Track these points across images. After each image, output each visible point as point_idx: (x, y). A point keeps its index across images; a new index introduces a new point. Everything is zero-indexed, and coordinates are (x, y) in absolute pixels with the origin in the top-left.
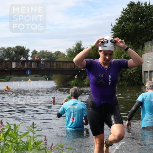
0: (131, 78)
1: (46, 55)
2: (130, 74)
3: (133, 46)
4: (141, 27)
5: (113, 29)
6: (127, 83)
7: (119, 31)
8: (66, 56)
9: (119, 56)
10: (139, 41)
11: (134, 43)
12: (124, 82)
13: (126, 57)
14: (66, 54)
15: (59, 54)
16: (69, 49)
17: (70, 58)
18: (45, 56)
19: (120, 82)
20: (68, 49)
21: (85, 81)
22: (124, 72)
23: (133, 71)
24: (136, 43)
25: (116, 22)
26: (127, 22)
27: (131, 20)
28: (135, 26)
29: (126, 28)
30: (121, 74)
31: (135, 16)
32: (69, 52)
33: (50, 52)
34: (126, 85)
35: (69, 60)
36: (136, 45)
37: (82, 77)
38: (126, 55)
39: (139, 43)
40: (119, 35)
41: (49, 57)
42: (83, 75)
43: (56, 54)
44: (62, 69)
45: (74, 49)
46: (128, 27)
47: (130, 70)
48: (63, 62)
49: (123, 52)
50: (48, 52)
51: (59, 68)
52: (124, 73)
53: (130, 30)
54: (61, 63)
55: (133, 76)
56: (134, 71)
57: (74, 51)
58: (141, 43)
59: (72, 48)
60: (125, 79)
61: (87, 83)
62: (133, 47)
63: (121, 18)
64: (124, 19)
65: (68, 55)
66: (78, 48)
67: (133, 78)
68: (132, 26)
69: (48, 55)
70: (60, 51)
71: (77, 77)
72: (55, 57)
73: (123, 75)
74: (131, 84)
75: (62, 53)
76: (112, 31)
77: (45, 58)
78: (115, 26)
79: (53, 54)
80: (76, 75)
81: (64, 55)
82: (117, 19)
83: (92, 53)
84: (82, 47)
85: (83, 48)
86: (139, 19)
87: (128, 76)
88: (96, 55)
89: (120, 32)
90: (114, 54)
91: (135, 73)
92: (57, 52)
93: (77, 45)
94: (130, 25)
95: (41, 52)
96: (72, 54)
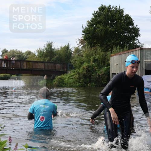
0: (99, 79)
1: (17, 54)
2: (99, 75)
3: (102, 48)
4: (111, 30)
5: (84, 31)
6: (96, 85)
7: (89, 33)
8: (36, 57)
9: (89, 57)
10: (108, 44)
11: (103, 46)
12: (92, 84)
13: (96, 59)
14: (37, 54)
15: (30, 54)
16: (40, 49)
17: (40, 59)
18: (16, 56)
19: (88, 83)
20: (38, 49)
21: (54, 82)
22: (93, 73)
23: (101, 72)
24: (105, 46)
25: (88, 24)
26: (98, 25)
27: (101, 23)
28: (104, 29)
29: (96, 31)
30: (90, 75)
31: (105, 19)
32: (39, 52)
33: (20, 51)
34: (94, 86)
35: (39, 61)
36: (105, 47)
37: (52, 78)
38: (95, 57)
39: (108, 45)
40: (89, 37)
41: (19, 56)
42: (53, 76)
43: (27, 54)
44: (32, 69)
45: (45, 49)
46: (98, 30)
47: (99, 72)
48: (33, 62)
49: (92, 54)
50: (18, 51)
51: (29, 68)
52: (93, 75)
53: (101, 32)
54: (31, 63)
55: (101, 78)
56: (103, 73)
57: (45, 52)
58: (110, 46)
59: (42, 48)
60: (93, 81)
61: (56, 83)
62: (103, 50)
63: (92, 21)
64: (95, 22)
65: (38, 55)
66: (49, 49)
67: (101, 80)
68: (102, 29)
69: (18, 55)
70: (30, 51)
71: (46, 77)
72: (26, 57)
73: (92, 77)
74: (99, 86)
75: (33, 53)
76: (83, 33)
77: (15, 57)
78: (86, 28)
79: (24, 53)
80: (46, 76)
81: (35, 55)
82: (88, 21)
83: (62, 54)
84: (52, 47)
85: (54, 48)
86: (109, 22)
87: (97, 77)
88: (66, 56)
89: (91, 34)
90: (84, 56)
91: (103, 75)
92: (28, 52)
93: (47, 46)
94: (100, 27)
95: (11, 51)
96: (43, 55)
